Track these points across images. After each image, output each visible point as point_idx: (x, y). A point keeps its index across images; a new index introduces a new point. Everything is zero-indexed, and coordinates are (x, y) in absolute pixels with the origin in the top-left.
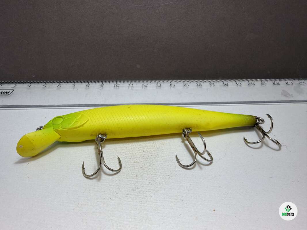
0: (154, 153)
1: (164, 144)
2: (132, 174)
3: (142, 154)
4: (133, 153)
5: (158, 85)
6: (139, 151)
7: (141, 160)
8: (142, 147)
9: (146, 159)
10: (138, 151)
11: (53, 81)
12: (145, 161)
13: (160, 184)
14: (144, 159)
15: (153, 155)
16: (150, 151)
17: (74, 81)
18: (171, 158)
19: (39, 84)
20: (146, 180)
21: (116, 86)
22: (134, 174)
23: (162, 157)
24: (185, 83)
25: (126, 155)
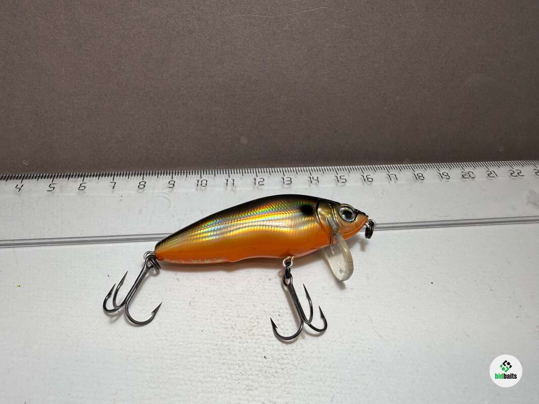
0: (286, 361)
3: (261, 364)
4: (243, 364)
5: (286, 179)
6: (256, 359)
7: (262, 382)
9: (272, 379)
10: (255, 356)
11: (69, 174)
12: (268, 385)
14: (267, 380)
15: (286, 368)
16: (279, 357)
17: (113, 173)
18: (322, 375)
19: (40, 179)
21: (200, 183)
23: (304, 372)
24: (340, 174)
25: (229, 368)
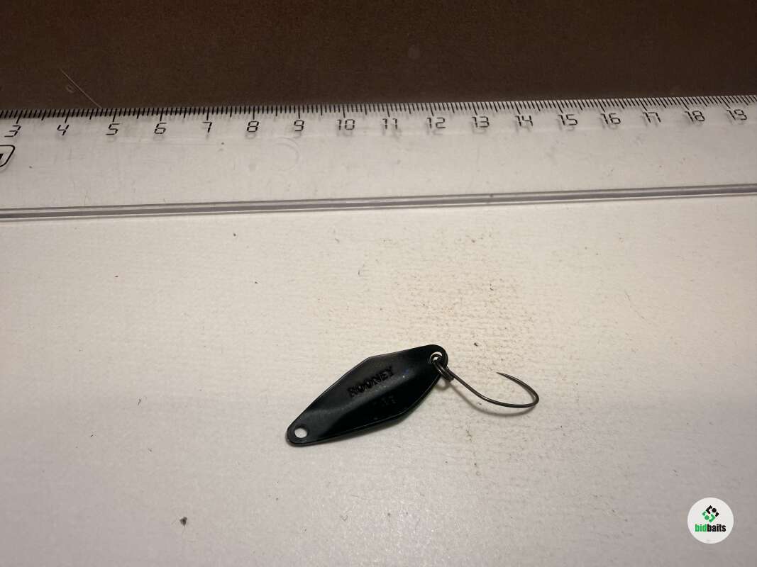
1: (533, 319)
2: (457, 425)
3: (471, 353)
6: (462, 346)
7: (474, 376)
8: (468, 329)
9: (488, 373)
10: (461, 343)
12: (485, 381)
13: (541, 457)
14: (481, 373)
16: (496, 344)
18: (560, 368)
20: (500, 445)
22: (462, 427)
23: (534, 364)
